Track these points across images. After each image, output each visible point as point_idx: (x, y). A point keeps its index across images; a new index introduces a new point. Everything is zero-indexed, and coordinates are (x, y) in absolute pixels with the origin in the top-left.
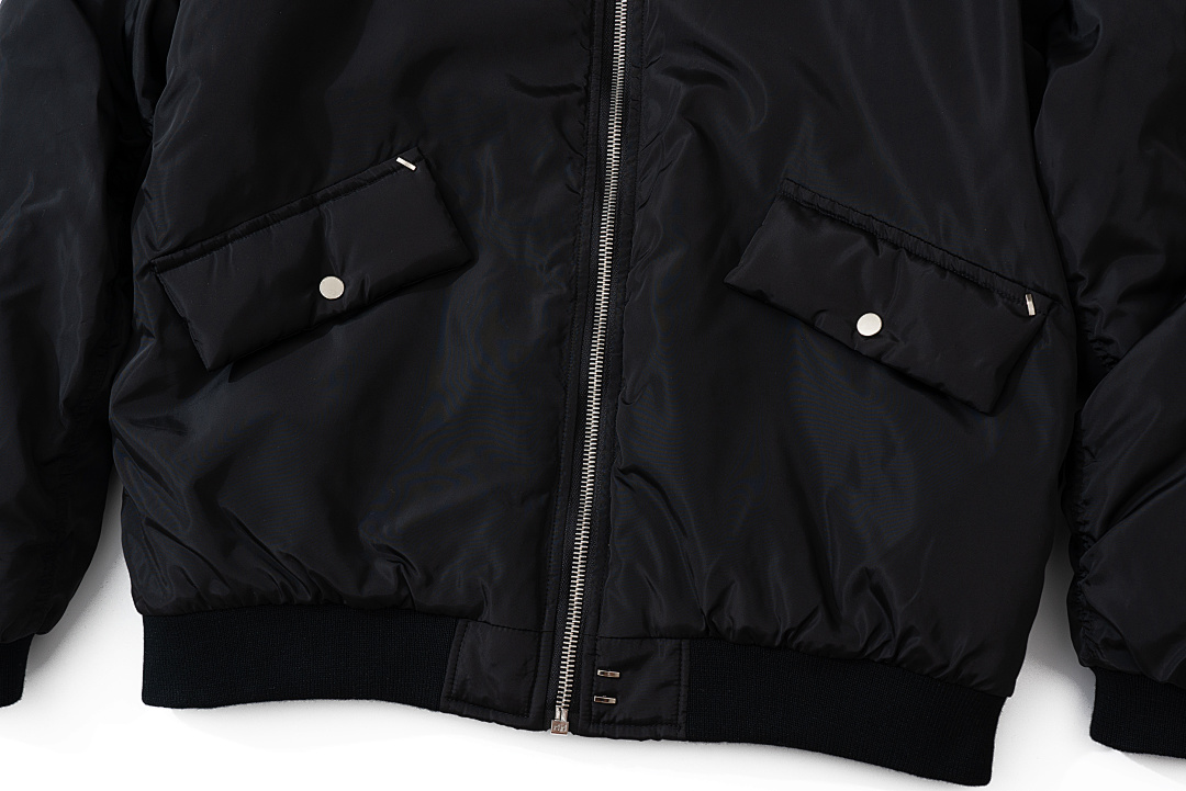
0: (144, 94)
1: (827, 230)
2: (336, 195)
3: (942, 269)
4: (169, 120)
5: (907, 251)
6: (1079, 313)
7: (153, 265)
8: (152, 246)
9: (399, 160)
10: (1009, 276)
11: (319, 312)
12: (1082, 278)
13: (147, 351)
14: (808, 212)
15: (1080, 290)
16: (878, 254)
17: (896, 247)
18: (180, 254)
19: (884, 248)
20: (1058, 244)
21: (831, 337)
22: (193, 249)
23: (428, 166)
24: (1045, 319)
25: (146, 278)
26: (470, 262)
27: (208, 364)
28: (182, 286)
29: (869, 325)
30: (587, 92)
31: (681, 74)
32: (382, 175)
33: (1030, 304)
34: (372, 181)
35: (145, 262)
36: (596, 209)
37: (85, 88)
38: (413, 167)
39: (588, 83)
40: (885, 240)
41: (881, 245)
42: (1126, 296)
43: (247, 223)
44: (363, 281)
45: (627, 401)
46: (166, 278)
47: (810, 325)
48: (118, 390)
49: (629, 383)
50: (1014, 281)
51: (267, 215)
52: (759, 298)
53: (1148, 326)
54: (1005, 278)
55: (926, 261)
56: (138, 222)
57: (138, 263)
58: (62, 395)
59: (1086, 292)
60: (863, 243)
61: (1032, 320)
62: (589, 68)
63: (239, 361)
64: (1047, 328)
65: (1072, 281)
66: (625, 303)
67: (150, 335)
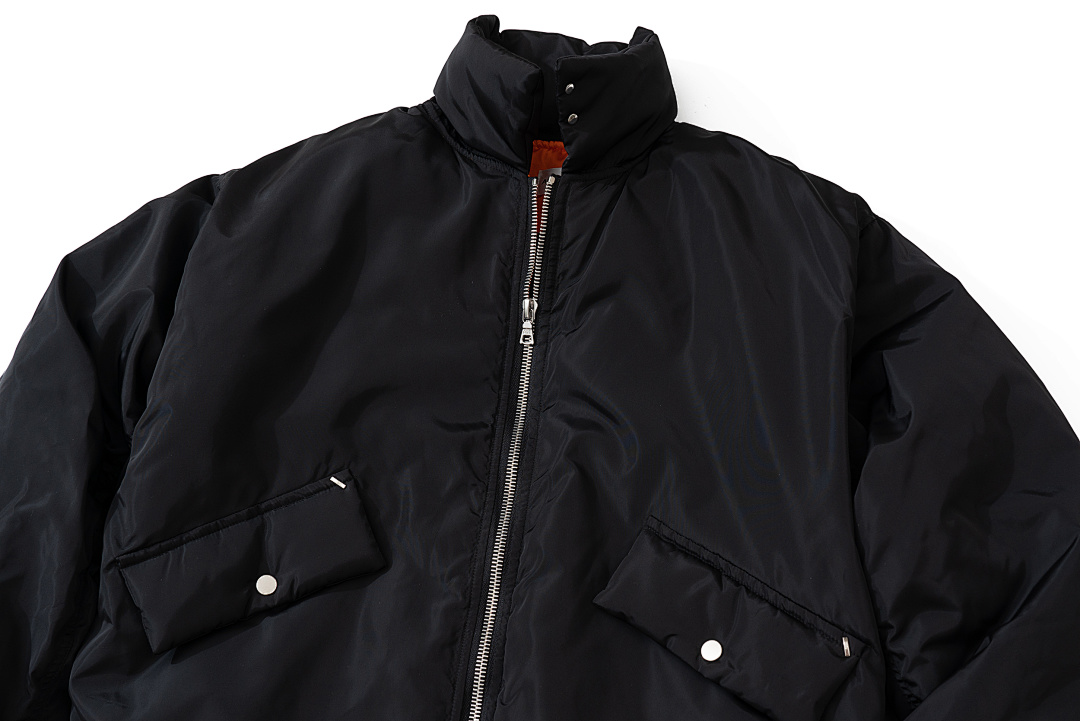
0: (128, 415)
1: (682, 563)
2: (278, 506)
3: (774, 607)
4: (145, 438)
5: (746, 588)
6: (888, 657)
7: (118, 561)
8: (119, 545)
9: (333, 479)
10: (830, 620)
11: (254, 606)
12: (892, 627)
13: (105, 635)
14: (667, 545)
15: (889, 638)
16: (721, 589)
17: (737, 584)
18: (141, 552)
19: (727, 584)
20: (871, 594)
21: (680, 658)
22: (152, 549)
23: (356, 484)
24: (858, 661)
25: (110, 572)
26: (385, 567)
27: (155, 648)
28: (138, 581)
29: (711, 651)
30: (493, 429)
31: (571, 421)
32: (318, 491)
33: (846, 645)
34: (309, 495)
35: (112, 558)
36: (492, 531)
37: (80, 408)
38: (343, 486)
39: (495, 422)
40: (729, 577)
41: (724, 578)
42: (927, 646)
43: (200, 528)
44: (293, 581)
45: (504, 702)
46: (126, 572)
47: (663, 644)
48: (77, 667)
49: (507, 684)
50: (834, 625)
51: (218, 522)
52: (622, 618)
53: (946, 673)
54: (826, 621)
55: (761, 599)
56: (111, 523)
57: (107, 556)
58: (32, 668)
59: (894, 639)
60: (710, 578)
61: (848, 660)
62: (497, 408)
63: (181, 646)
64: (861, 669)
65: (882, 628)
66: (509, 614)
67: (109, 621)
